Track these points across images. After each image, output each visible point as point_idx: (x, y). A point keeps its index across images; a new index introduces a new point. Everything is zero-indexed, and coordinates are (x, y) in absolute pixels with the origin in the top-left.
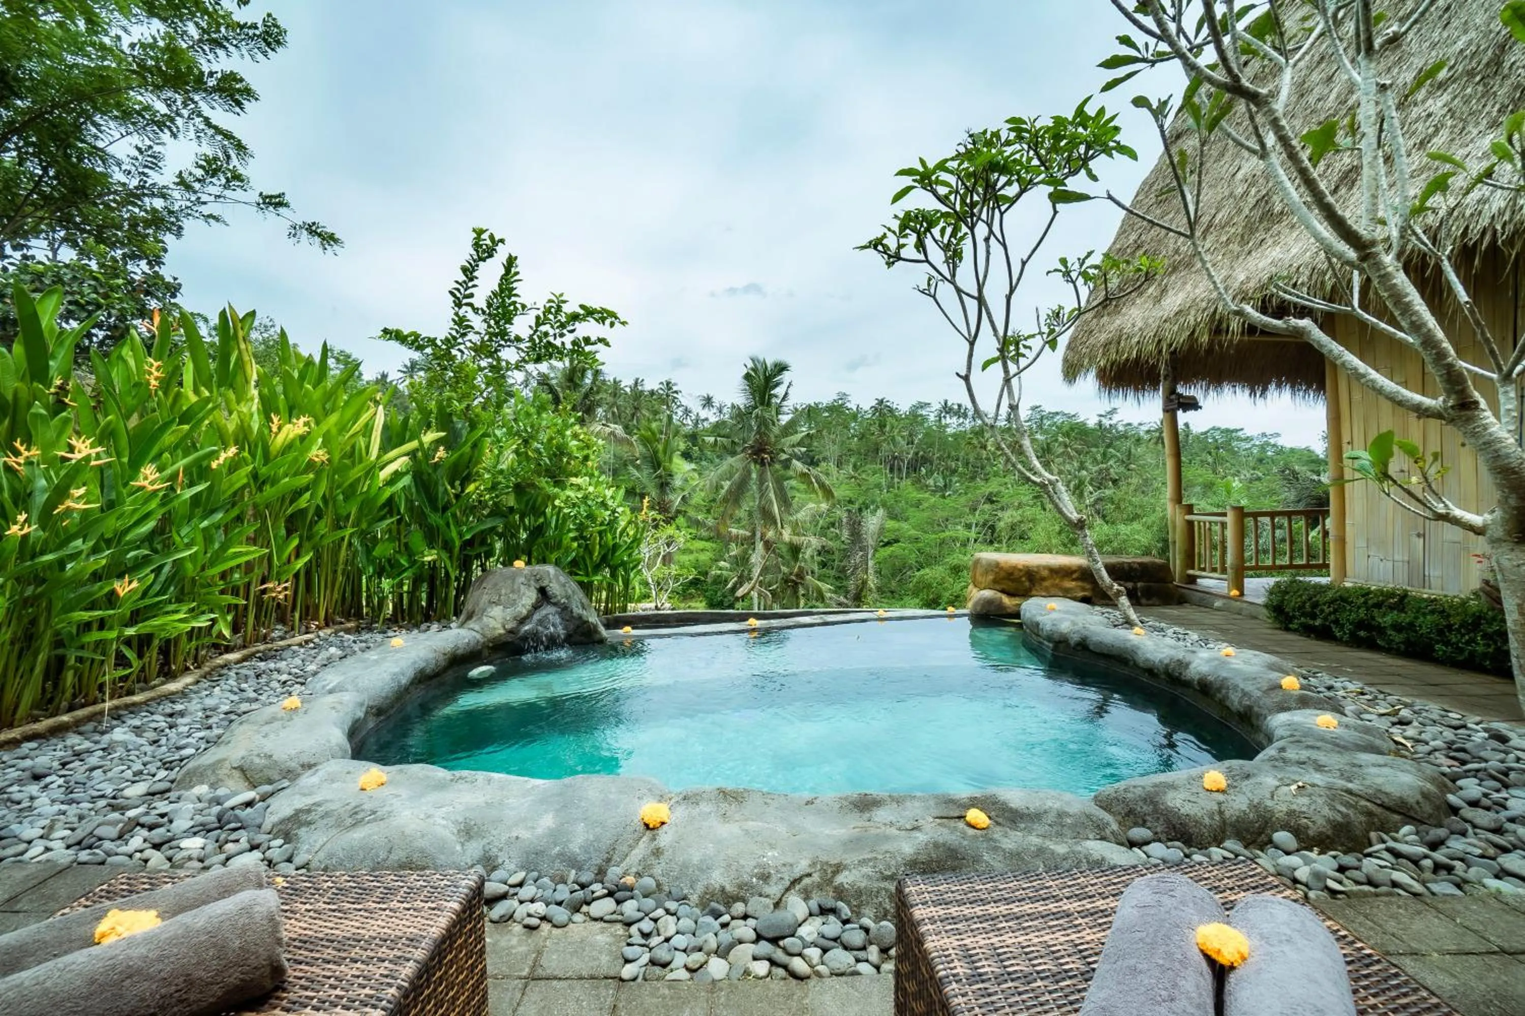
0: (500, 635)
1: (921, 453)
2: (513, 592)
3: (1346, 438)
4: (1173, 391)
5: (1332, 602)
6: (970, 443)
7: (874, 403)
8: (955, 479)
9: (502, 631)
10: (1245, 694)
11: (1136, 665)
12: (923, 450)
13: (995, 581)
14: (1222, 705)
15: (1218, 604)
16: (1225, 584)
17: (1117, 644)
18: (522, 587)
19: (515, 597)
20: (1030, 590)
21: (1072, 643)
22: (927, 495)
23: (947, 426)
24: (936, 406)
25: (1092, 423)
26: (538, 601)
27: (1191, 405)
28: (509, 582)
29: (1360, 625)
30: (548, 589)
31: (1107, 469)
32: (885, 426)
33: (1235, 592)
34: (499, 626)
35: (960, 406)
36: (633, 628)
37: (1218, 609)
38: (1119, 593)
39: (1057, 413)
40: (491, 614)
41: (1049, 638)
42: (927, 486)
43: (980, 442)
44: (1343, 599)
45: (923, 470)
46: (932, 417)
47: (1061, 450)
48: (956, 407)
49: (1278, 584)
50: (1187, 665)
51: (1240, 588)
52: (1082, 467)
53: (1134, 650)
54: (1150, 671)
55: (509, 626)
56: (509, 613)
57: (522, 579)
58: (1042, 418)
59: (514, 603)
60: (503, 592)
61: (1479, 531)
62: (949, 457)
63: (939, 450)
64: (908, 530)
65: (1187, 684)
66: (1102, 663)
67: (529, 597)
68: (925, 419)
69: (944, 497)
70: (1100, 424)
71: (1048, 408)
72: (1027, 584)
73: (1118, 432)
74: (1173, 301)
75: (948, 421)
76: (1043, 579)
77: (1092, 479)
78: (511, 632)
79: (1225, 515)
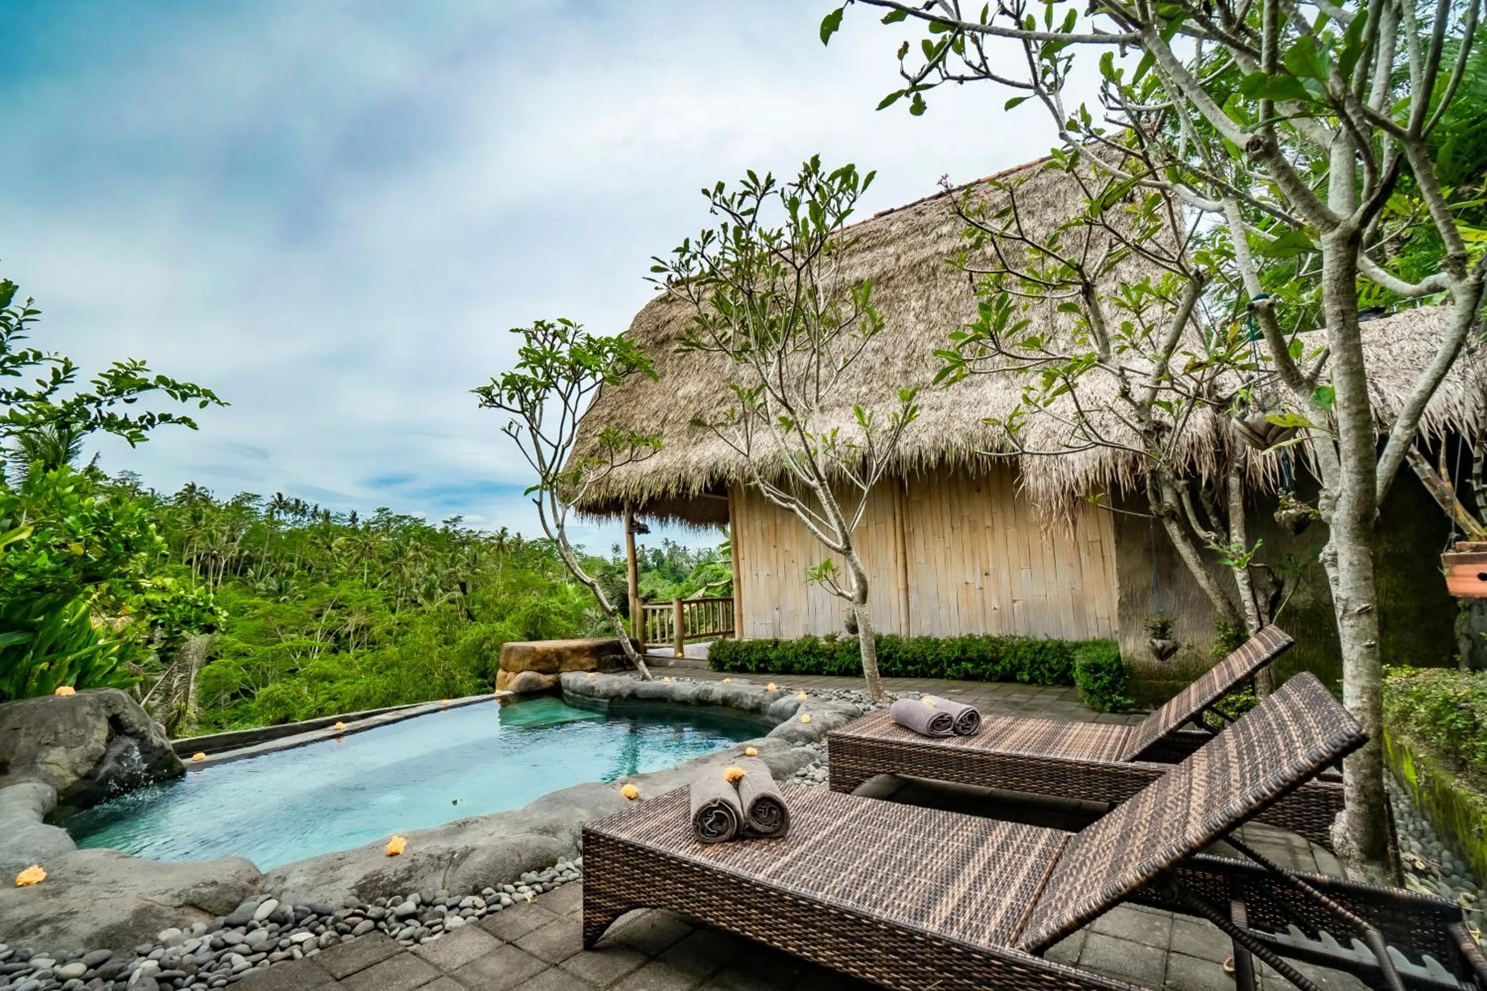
0: (73, 783)
1: (246, 552)
2: (77, 725)
3: (741, 557)
4: (632, 521)
5: (746, 649)
6: (313, 543)
7: (180, 488)
8: (293, 582)
9: (74, 778)
10: (754, 697)
11: (674, 701)
12: (249, 548)
13: (533, 664)
14: (739, 708)
15: (671, 663)
16: (673, 650)
17: (658, 689)
18: (89, 718)
19: (82, 732)
20: (559, 667)
21: (625, 695)
22: (257, 600)
23: (279, 523)
24: (268, 498)
25: (439, 527)
26: (110, 734)
27: (644, 530)
28: (67, 715)
29: (761, 661)
30: (122, 716)
31: (455, 573)
32: (200, 518)
33: (680, 655)
34: (68, 772)
35: (297, 501)
36: (207, 754)
37: (672, 667)
38: (638, 660)
39: (405, 517)
40: (49, 759)
41: (605, 696)
42: (255, 591)
43: (324, 543)
44: (750, 648)
45: (251, 573)
46: (263, 511)
47: (411, 554)
48: (293, 502)
49: (714, 645)
50: (711, 691)
51: (682, 651)
52: (432, 570)
53: (672, 691)
54: (684, 702)
55: (83, 770)
56: (77, 753)
57: (87, 709)
58: (389, 521)
59: (81, 740)
60: (61, 728)
61: (850, 599)
62: (282, 557)
63: (269, 549)
64: (234, 643)
65: (713, 703)
66: (647, 705)
67: (101, 730)
68: (252, 512)
69: (277, 602)
70: (446, 530)
71: (396, 512)
72: (557, 663)
73: (461, 537)
74: (649, 465)
75: (282, 517)
76: (568, 658)
77: (441, 582)
78: (88, 777)
79: (671, 603)
